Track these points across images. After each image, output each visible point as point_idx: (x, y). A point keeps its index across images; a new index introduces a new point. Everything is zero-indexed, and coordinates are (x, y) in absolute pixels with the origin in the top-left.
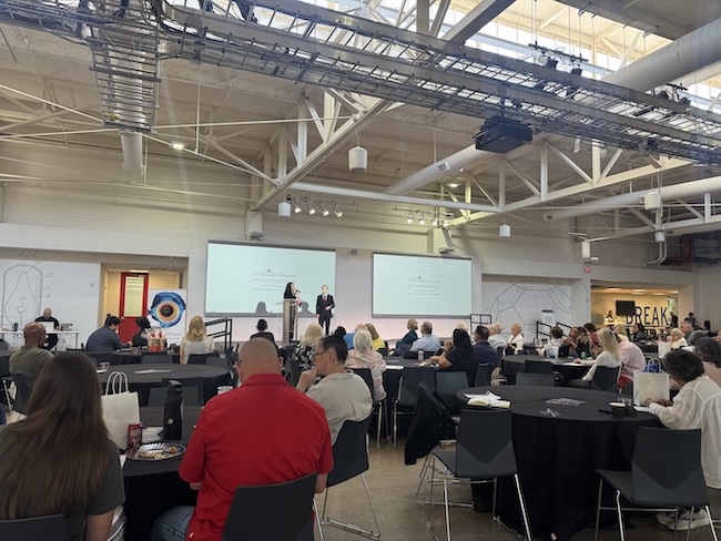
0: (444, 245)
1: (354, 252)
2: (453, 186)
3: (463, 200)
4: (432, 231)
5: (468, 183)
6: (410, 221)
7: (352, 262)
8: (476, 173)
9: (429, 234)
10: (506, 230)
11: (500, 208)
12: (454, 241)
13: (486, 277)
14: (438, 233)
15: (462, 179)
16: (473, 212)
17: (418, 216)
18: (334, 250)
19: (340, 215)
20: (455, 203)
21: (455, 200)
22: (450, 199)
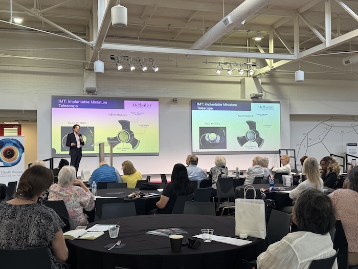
0: (255, 91)
1: (175, 101)
2: (258, 39)
3: (267, 51)
4: (244, 79)
5: (271, 36)
6: (219, 72)
7: (174, 109)
8: (277, 26)
9: (242, 83)
10: (300, 75)
11: (296, 55)
12: (265, 87)
13: (293, 117)
14: (249, 82)
15: (266, 33)
16: (276, 61)
17: (226, 67)
18: (156, 100)
19: (157, 69)
20: (262, 54)
21: (262, 51)
22: (258, 51)
